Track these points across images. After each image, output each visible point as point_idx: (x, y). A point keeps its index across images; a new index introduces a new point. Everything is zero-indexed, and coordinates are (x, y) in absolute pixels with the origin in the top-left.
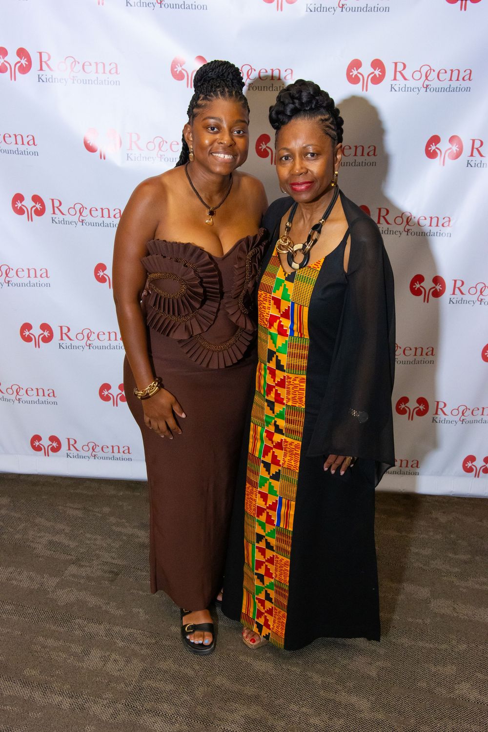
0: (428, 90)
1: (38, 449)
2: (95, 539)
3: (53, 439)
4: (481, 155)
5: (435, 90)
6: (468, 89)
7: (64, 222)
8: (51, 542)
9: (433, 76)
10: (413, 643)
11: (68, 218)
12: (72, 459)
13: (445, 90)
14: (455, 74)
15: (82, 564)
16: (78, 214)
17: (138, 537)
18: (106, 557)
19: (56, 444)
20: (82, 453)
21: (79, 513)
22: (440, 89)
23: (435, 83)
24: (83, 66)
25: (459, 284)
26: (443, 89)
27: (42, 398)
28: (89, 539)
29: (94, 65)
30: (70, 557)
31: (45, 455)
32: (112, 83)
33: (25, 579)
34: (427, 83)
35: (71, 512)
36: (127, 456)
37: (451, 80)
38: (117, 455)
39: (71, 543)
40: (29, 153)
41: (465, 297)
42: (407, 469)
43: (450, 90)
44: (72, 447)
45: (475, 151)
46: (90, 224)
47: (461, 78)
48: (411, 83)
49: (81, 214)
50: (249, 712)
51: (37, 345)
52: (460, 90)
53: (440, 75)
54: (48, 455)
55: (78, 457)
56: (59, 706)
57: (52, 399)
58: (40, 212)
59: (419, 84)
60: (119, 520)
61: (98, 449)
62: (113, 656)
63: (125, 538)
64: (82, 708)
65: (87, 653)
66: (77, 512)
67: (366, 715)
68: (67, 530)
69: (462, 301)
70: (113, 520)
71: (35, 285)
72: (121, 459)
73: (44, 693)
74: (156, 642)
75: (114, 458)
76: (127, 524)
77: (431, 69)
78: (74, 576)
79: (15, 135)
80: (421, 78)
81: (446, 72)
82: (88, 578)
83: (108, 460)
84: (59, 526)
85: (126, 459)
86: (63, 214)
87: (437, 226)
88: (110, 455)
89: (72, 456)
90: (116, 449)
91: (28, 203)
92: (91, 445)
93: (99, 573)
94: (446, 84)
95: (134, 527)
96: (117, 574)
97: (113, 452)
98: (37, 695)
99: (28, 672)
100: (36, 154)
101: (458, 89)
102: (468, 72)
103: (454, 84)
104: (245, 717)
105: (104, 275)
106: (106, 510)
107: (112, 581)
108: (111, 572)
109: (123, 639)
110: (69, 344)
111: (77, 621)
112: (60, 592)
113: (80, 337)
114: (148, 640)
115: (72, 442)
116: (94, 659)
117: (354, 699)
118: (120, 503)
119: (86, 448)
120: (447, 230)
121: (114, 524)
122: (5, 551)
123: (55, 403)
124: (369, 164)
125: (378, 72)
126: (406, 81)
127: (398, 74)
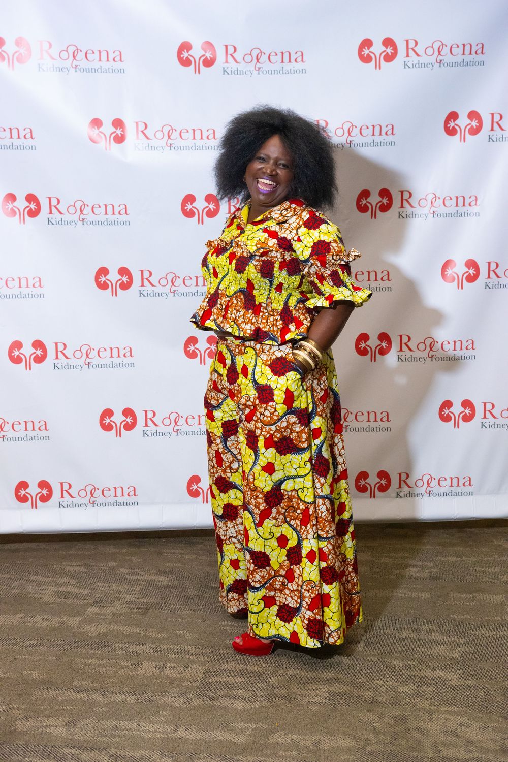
0: (442, 65)
1: (23, 499)
2: (109, 587)
3: (43, 484)
4: (502, 129)
5: (449, 65)
6: (481, 63)
7: (62, 222)
8: (57, 593)
9: (446, 51)
10: (494, 633)
11: (67, 217)
12: (66, 509)
13: (458, 64)
14: (468, 48)
15: (102, 605)
16: (79, 212)
17: (159, 581)
18: (129, 598)
19: (46, 491)
20: (78, 500)
21: (82, 569)
22: (454, 63)
23: (448, 58)
24: (86, 53)
25: (493, 266)
26: (456, 64)
27: (31, 433)
28: (102, 587)
29: (97, 53)
30: (86, 602)
31: (32, 507)
32: (117, 71)
33: (40, 621)
34: (440, 58)
35: (71, 569)
36: (132, 499)
37: (464, 54)
38: (120, 499)
39: (82, 591)
40: (25, 148)
41: (501, 281)
42: (459, 489)
43: (464, 64)
44: (65, 494)
45: (495, 125)
46: (92, 223)
47: (473, 52)
48: (424, 59)
49: (81, 212)
50: (332, 689)
51: (28, 367)
52: (474, 64)
53: (453, 49)
54: (36, 507)
55: (74, 505)
56: (124, 701)
57: (44, 433)
58: (33, 214)
59: (433, 59)
60: (131, 571)
61: (98, 493)
62: (168, 664)
63: (143, 583)
64: (150, 701)
65: (139, 665)
66: (78, 568)
67: (456, 683)
68: (72, 582)
69: (499, 286)
70: (122, 570)
71: (27, 296)
72: (125, 504)
73: (103, 695)
74: (213, 652)
75: (116, 504)
76: (141, 573)
77: (443, 45)
78: (97, 614)
79: (10, 129)
80: (434, 53)
81: (458, 47)
82: (114, 614)
83: (110, 507)
84: (61, 580)
85: (131, 504)
86: (61, 213)
87: (464, 205)
88: (113, 500)
89: (65, 506)
90: (119, 491)
91: (21, 203)
92: (89, 489)
93: (126, 610)
94: (459, 59)
95: (151, 574)
96: (147, 609)
97: (116, 496)
98: (96, 697)
99: (77, 683)
100: (33, 148)
101: (472, 63)
102: (480, 46)
103: (468, 58)
104: (328, 692)
105: (107, 281)
106: (112, 564)
107: (143, 614)
108: (139, 608)
109: (173, 652)
110: (65, 364)
111: (116, 645)
112: (87, 627)
113: (78, 354)
114: (203, 651)
115: (66, 487)
116: (148, 668)
117: (440, 673)
118: (127, 558)
119: (83, 493)
120: (474, 209)
121: (127, 574)
122: (5, 603)
123: (47, 438)
124: (388, 144)
125: (389, 50)
126: (419, 57)
127: (411, 52)
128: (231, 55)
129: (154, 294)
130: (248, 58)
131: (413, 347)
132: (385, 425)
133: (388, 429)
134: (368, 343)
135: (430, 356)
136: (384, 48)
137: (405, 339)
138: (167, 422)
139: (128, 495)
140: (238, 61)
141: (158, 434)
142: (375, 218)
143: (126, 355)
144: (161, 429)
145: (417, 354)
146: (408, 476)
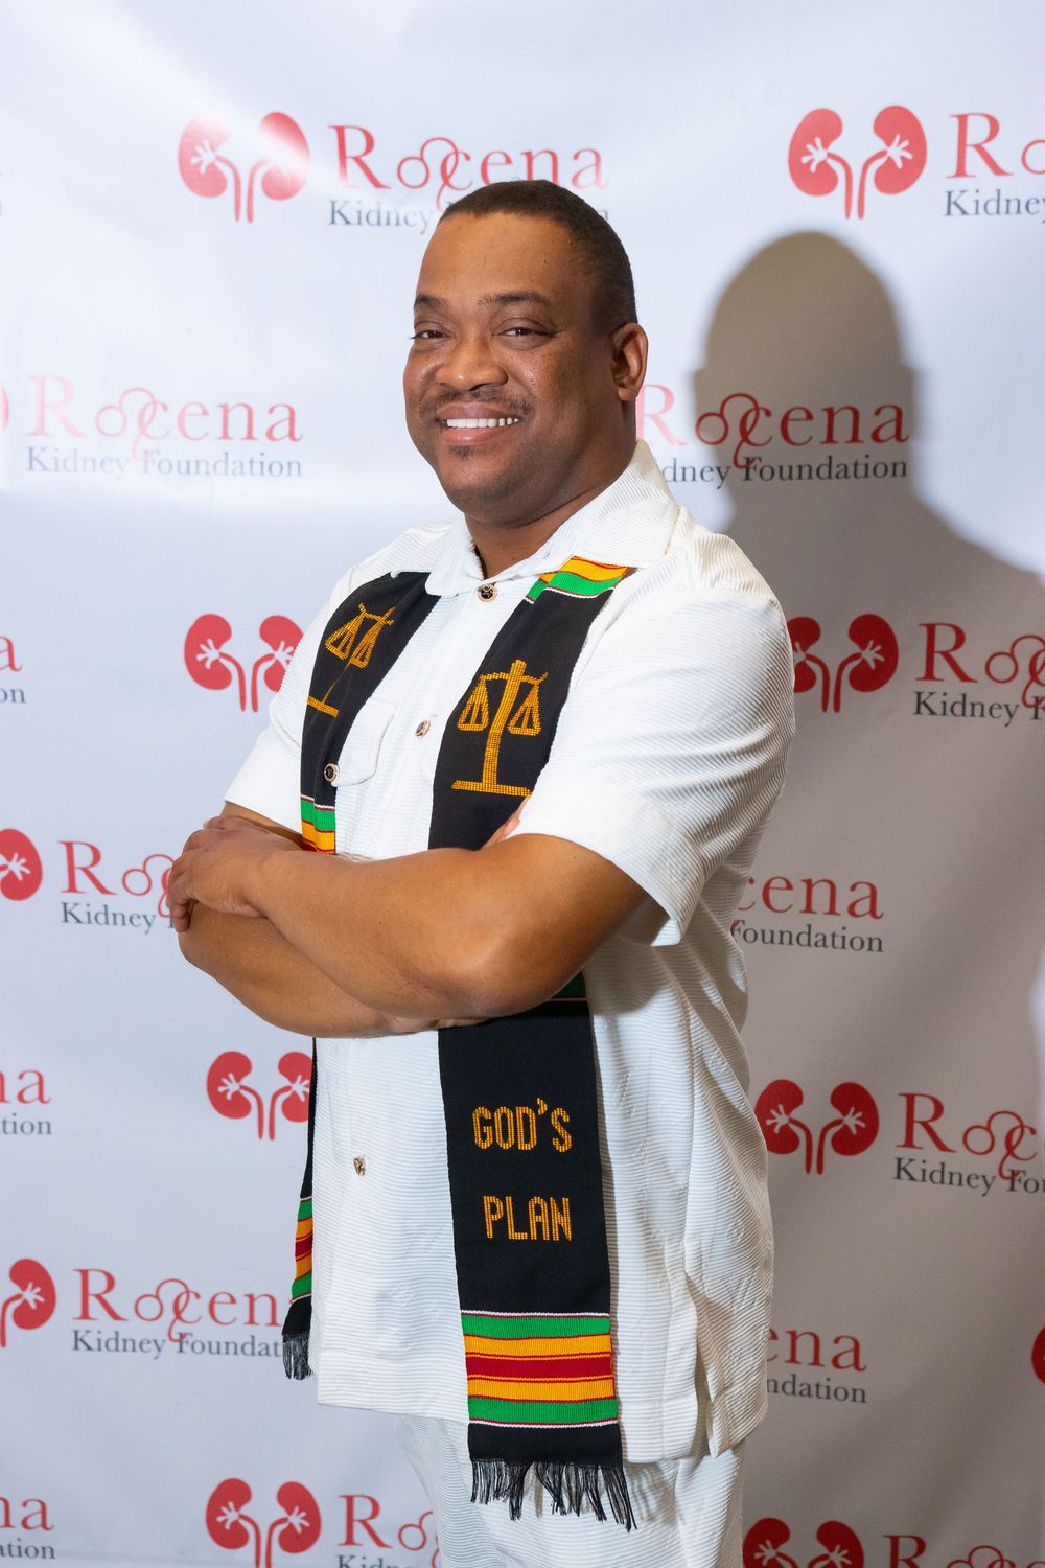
36: (36, 1538)
48: (1019, 185)
72: (14, 1551)
85: (32, 1552)
124: (881, 470)
125: (898, 152)
126: (1001, 178)
127: (972, 156)
128: (357, 159)
129: (108, 917)
130: (413, 171)
131: (950, 1137)
132: (847, 1378)
133: (857, 1395)
134: (796, 1114)
135: (1007, 1173)
136: (879, 144)
137: (924, 1110)
138: (149, 1308)
139: (25, 1524)
140: (381, 179)
141: (119, 1344)
142: (837, 708)
143: (26, 1096)
144: (132, 1329)
145: (959, 1162)
146: (921, 1547)
